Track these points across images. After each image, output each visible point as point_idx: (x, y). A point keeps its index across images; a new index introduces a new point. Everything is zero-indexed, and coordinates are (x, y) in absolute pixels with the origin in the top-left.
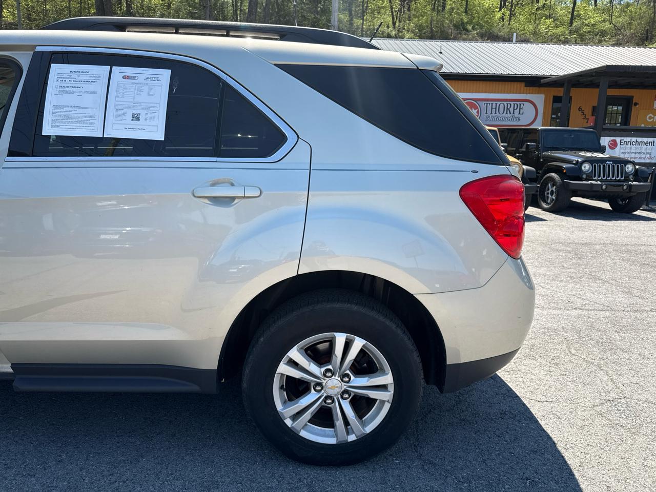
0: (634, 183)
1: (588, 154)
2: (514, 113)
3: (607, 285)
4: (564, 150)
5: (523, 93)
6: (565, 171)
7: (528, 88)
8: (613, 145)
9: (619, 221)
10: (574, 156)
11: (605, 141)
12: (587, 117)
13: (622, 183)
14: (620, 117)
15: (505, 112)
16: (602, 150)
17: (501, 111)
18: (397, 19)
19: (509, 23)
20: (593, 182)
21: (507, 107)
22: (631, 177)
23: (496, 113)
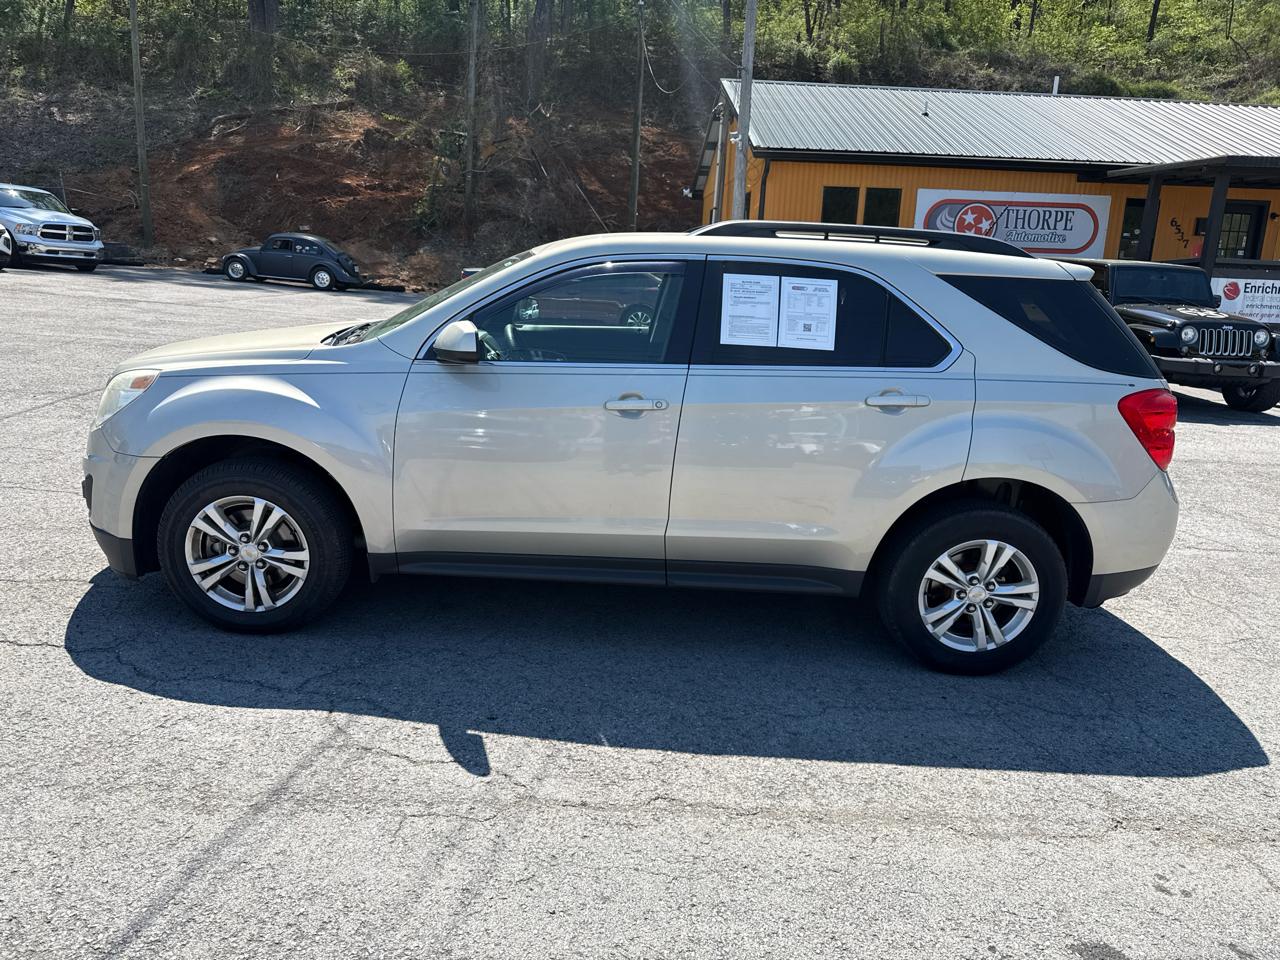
0: (1269, 363)
1: (1192, 311)
2: (1055, 228)
3: (1228, 520)
4: (1150, 303)
5: (1074, 193)
6: (1152, 340)
7: (1083, 184)
8: (1233, 292)
9: (1241, 426)
10: (1167, 314)
11: (1218, 285)
12: (1185, 238)
13: (1247, 363)
14: (1245, 238)
15: (1040, 226)
16: (1214, 303)
17: (1033, 223)
18: (815, 22)
19: (1030, 32)
20: (1200, 360)
21: (1044, 216)
22: (1263, 352)
23: (1023, 227)
